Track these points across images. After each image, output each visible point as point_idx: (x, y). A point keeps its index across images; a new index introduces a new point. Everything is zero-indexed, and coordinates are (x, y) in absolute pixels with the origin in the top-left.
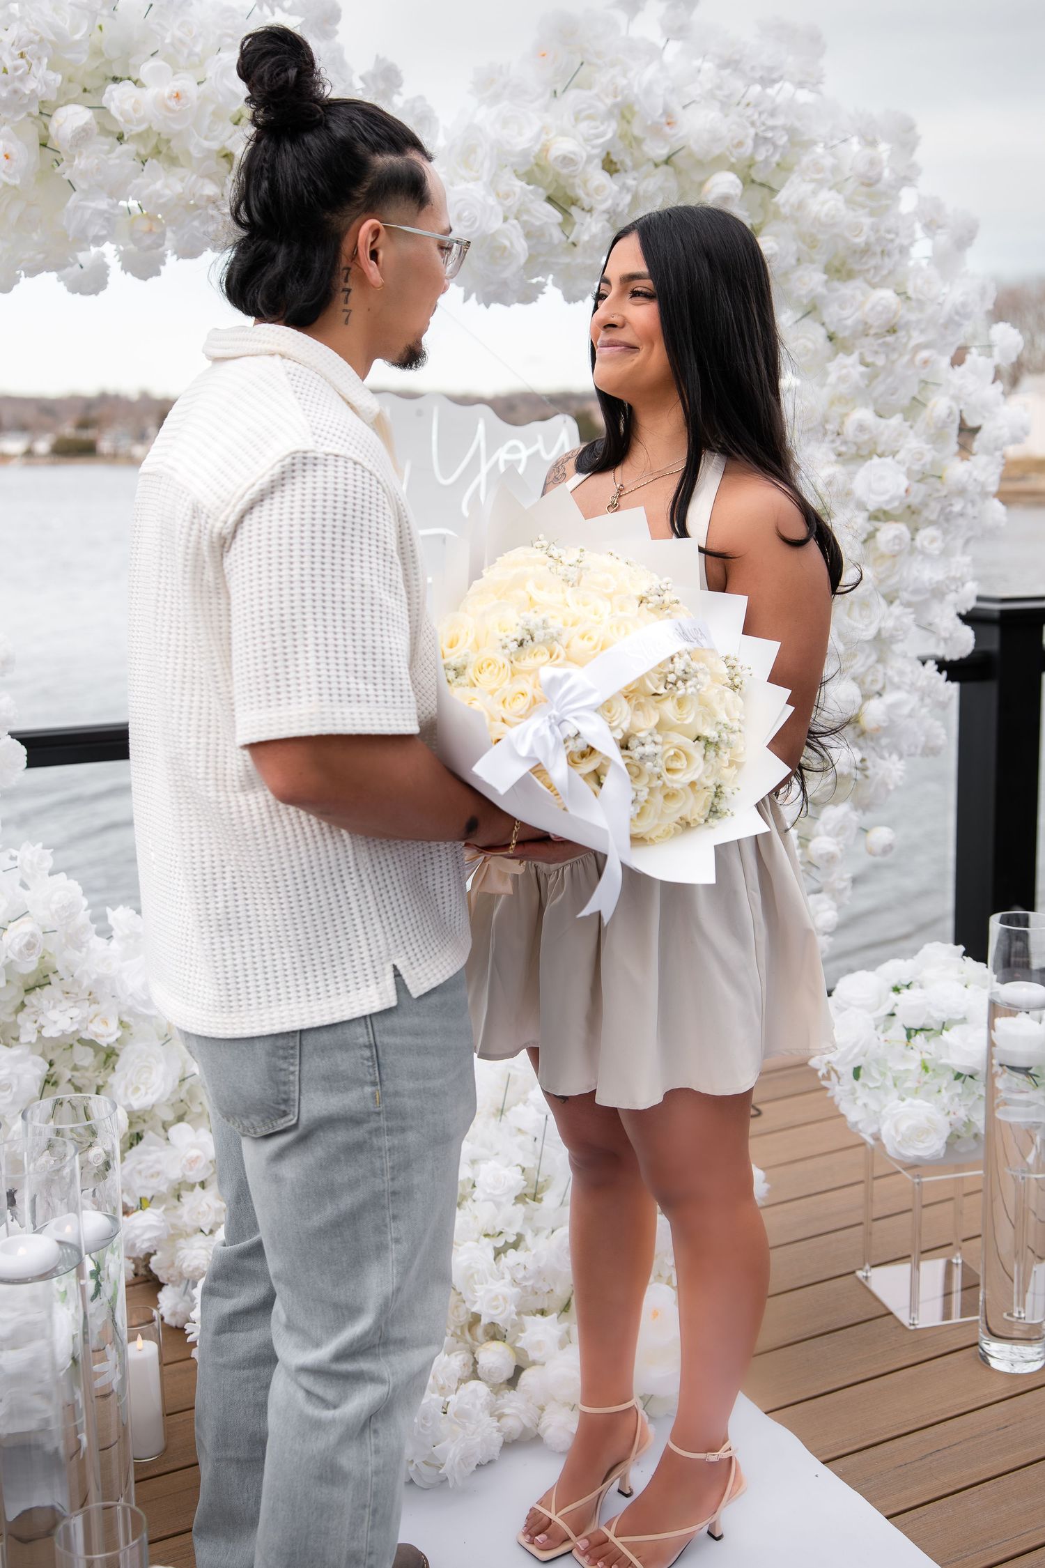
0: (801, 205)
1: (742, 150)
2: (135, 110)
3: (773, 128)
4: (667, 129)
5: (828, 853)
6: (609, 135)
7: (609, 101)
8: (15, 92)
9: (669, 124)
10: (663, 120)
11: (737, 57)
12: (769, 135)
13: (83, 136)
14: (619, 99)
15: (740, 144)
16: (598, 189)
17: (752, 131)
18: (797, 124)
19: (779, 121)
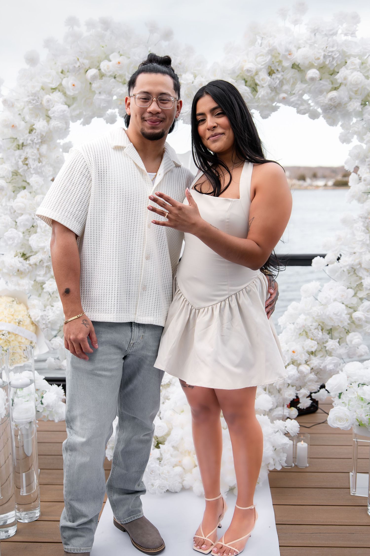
0: (345, 79)
1: (319, 61)
2: (108, 69)
3: (332, 52)
4: (289, 57)
5: (358, 317)
6: (268, 60)
7: (267, 49)
8: (75, 67)
9: (290, 54)
10: (287, 53)
11: (316, 28)
12: (330, 54)
13: (94, 78)
14: (271, 48)
15: (318, 59)
16: (263, 80)
17: (323, 54)
18: (345, 49)
19: (334, 49)
